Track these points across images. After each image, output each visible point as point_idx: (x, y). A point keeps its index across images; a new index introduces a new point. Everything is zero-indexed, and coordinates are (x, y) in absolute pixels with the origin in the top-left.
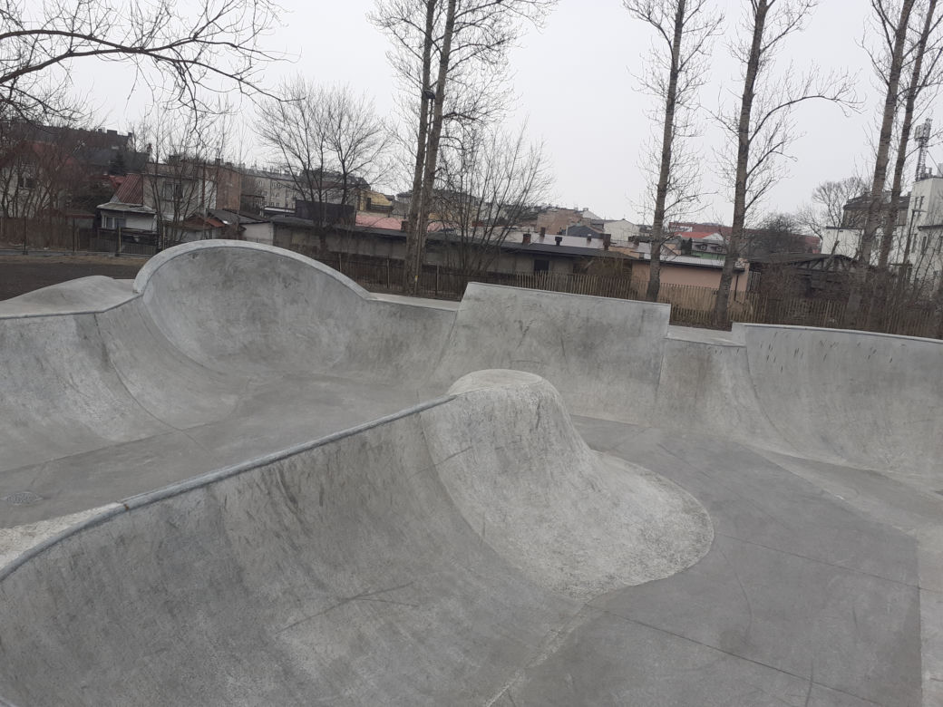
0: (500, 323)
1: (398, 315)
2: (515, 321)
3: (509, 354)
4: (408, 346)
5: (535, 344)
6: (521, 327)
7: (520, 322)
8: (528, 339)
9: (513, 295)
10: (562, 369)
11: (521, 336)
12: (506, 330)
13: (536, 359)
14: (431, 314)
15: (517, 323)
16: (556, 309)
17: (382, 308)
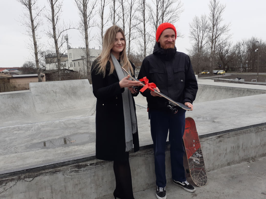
0: (47, 92)
1: (11, 97)
2: (51, 91)
3: (55, 100)
4: (21, 106)
5: (60, 95)
6: (54, 92)
7: (53, 90)
8: (58, 95)
9: (46, 84)
10: (71, 100)
11: (55, 94)
12: (50, 94)
13: (63, 99)
14: (23, 94)
15: (52, 91)
16: (61, 85)
17: (4, 96)
